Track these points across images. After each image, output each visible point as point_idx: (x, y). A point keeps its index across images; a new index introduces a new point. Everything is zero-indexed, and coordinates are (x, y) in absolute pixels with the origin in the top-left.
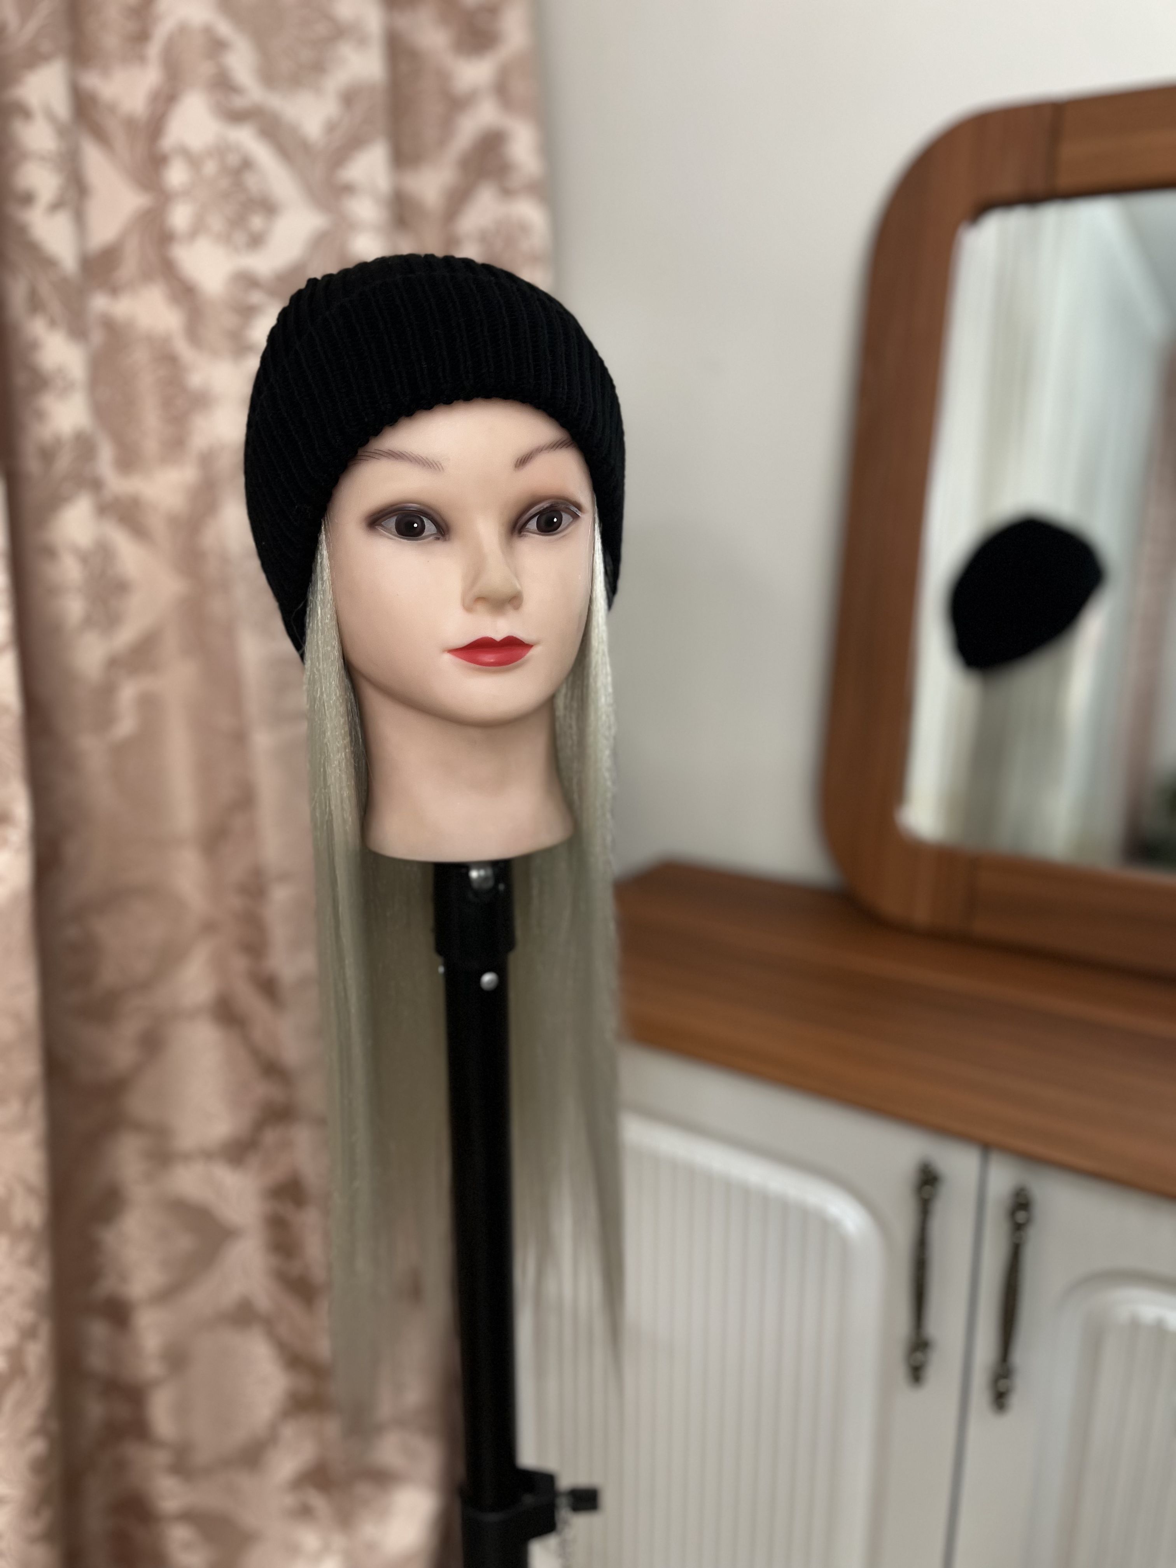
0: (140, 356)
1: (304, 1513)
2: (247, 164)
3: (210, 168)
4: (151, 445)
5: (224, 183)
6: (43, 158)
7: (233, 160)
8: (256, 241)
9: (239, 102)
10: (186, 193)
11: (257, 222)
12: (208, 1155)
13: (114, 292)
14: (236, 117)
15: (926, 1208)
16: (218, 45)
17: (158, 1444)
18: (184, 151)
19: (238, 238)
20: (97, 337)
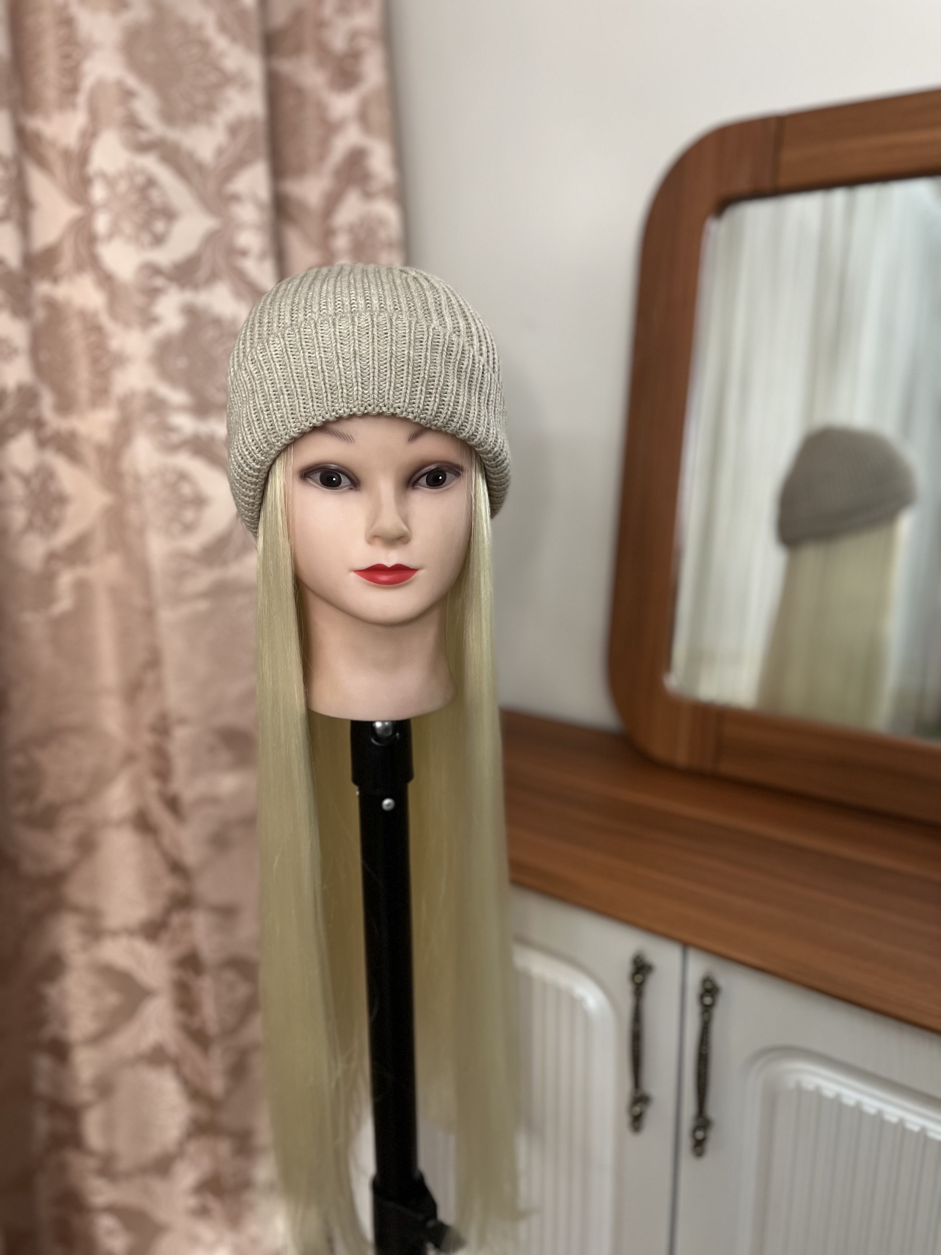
0: (75, 327)
1: (202, 1212)
2: (151, 182)
3: (122, 186)
4: (83, 394)
5: (133, 198)
7: (140, 180)
8: (159, 240)
9: (144, 137)
10: (105, 205)
11: (159, 226)
12: (130, 932)
13: (55, 279)
14: (143, 148)
15: (639, 991)
16: (128, 95)
17: (89, 1153)
18: (103, 175)
19: (146, 238)
20: (40, 314)
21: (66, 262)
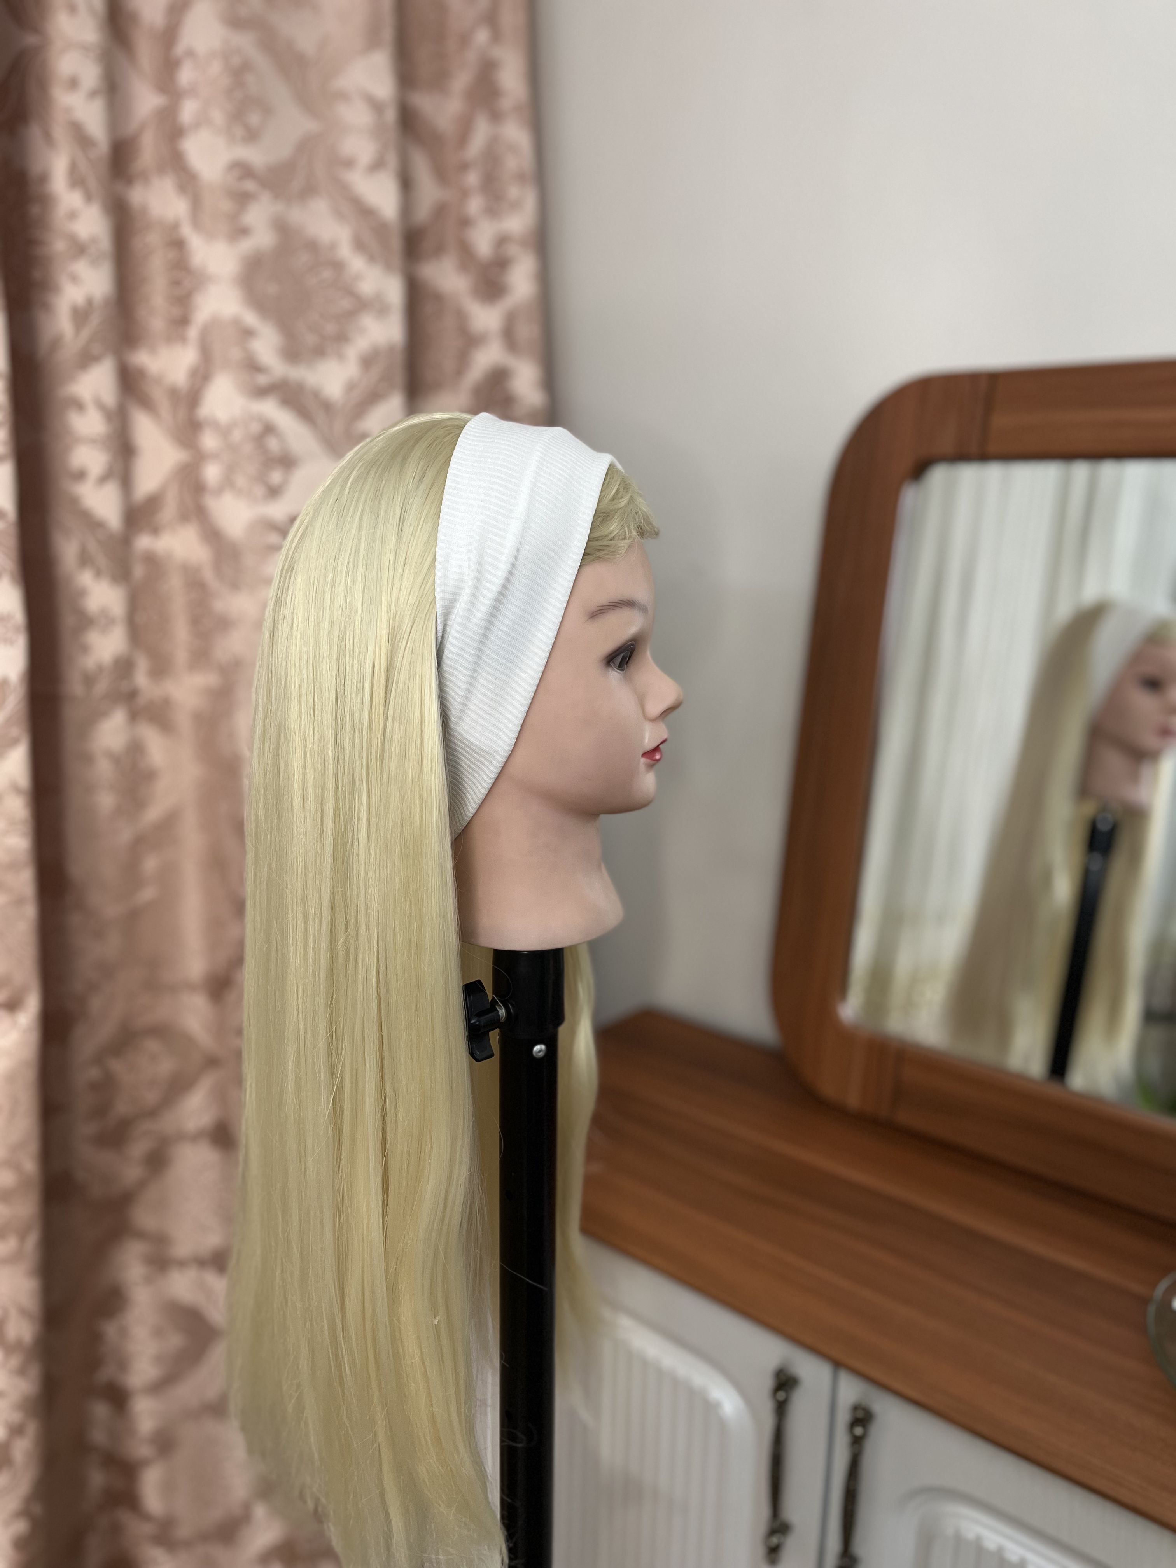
0: (175, 584)
2: (269, 429)
3: (237, 435)
4: (181, 655)
5: (248, 448)
6: (93, 441)
7: (256, 428)
8: (274, 492)
9: (262, 380)
10: (215, 456)
11: (276, 477)
13: (155, 531)
14: (261, 392)
15: (781, 1409)
16: (248, 333)
17: (146, 1517)
18: (215, 425)
19: (259, 491)
20: (139, 571)
21: (169, 510)
